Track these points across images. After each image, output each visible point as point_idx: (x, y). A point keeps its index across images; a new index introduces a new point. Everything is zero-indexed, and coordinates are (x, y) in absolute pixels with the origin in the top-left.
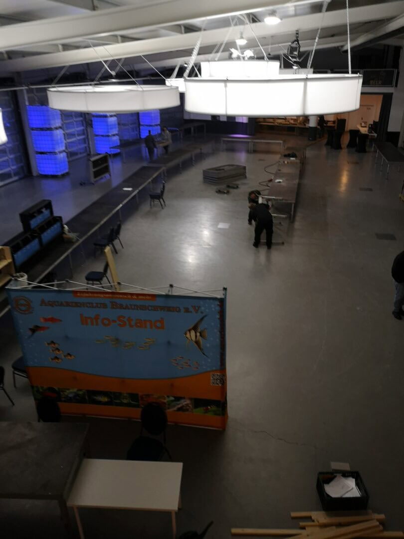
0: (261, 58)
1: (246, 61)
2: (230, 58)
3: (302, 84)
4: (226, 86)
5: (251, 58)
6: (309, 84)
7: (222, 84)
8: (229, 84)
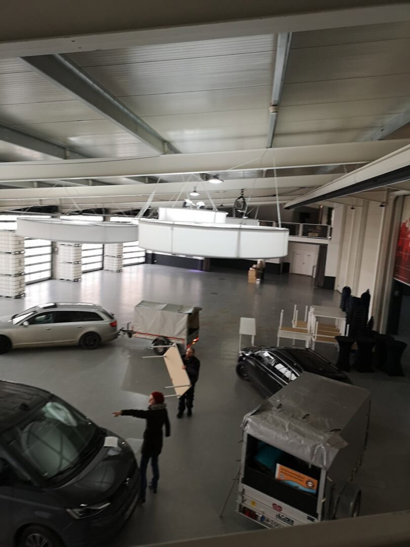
0: (210, 209)
1: (198, 210)
2: (185, 206)
3: (236, 233)
4: (172, 230)
5: (202, 208)
6: (243, 233)
7: (169, 228)
8: (175, 229)
